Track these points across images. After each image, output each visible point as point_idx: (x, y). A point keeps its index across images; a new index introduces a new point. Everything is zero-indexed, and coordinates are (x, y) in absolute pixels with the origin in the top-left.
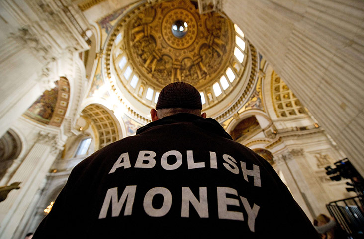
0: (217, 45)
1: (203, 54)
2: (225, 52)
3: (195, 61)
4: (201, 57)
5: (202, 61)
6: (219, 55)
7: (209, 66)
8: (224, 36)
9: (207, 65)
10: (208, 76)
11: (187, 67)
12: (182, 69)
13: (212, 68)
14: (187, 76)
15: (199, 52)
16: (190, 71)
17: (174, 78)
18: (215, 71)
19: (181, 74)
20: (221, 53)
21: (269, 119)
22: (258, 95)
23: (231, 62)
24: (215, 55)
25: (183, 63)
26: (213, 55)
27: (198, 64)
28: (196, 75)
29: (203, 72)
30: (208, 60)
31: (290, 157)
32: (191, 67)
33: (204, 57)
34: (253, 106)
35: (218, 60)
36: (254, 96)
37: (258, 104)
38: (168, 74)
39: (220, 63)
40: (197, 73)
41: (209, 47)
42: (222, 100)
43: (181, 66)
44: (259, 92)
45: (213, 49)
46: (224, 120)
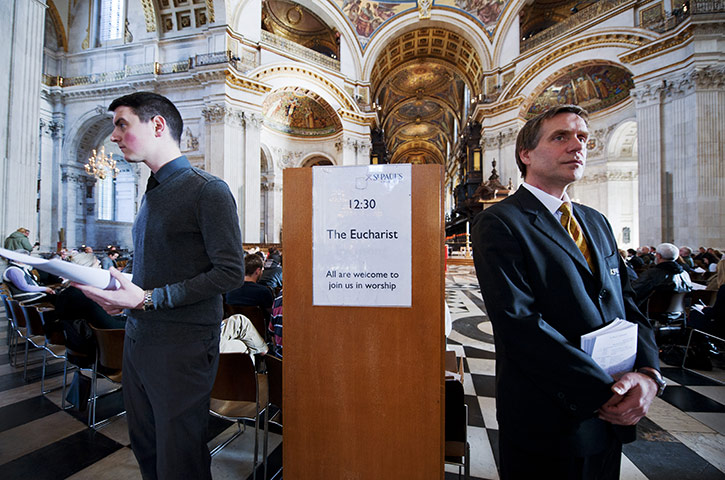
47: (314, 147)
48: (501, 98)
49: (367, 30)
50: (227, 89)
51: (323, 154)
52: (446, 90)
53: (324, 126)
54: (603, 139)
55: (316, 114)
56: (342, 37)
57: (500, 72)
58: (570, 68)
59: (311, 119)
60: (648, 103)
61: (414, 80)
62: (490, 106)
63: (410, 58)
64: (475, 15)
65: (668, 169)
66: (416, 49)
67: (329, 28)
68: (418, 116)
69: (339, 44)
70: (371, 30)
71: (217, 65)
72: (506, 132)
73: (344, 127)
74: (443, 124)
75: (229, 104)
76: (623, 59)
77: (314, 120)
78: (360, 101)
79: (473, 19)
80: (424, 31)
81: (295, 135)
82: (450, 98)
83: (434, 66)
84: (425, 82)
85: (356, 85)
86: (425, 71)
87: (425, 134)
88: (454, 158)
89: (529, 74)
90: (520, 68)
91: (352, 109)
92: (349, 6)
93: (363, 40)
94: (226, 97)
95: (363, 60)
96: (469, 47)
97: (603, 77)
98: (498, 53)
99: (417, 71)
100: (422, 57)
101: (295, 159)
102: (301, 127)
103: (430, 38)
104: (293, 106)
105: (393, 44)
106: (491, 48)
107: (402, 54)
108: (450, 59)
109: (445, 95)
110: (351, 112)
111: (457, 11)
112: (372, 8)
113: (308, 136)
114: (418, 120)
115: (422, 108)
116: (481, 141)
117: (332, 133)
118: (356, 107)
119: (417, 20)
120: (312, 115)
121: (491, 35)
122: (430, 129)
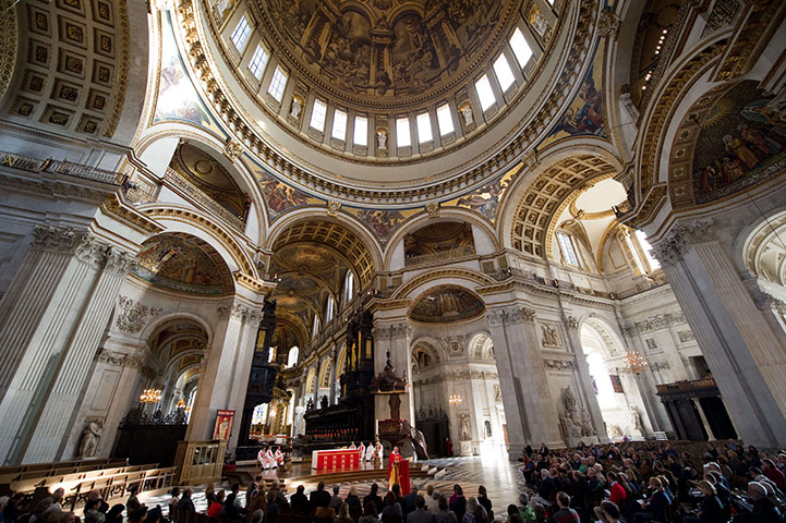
0: (443, 39)
1: (401, 33)
2: (453, 65)
3: (376, 36)
4: (394, 38)
5: (391, 46)
6: (435, 64)
7: (402, 71)
8: (470, 33)
9: (399, 66)
10: (390, 92)
11: (349, 36)
12: (339, 31)
13: (407, 79)
14: (341, 56)
15: (395, 24)
16: (353, 49)
17: (310, 38)
18: (413, 92)
19: (330, 42)
20: (442, 63)
21: (498, 243)
22: (497, 193)
23: (461, 96)
24: (427, 56)
25: (346, 18)
26: (421, 53)
27: (380, 47)
28: (363, 70)
29: (382, 73)
30: (404, 56)
31: (515, 318)
32: (361, 43)
33: (399, 43)
34: (477, 207)
35: (429, 73)
36: (487, 190)
37: (488, 206)
38: (300, 15)
39: (430, 82)
40: (368, 66)
41: (423, 29)
42: (409, 162)
43: (340, 21)
44: (501, 188)
45: (429, 40)
46: (403, 206)
47: (183, 305)
48: (393, 296)
49: (279, 206)
50: (98, 214)
51: (196, 317)
52: (329, 273)
53: (207, 283)
54: (463, 343)
55: (200, 269)
56: (252, 204)
57: (390, 275)
58: (443, 286)
59: (191, 272)
60: (496, 324)
61: (301, 257)
62: (384, 301)
63: (306, 239)
64: (372, 227)
65: (516, 376)
66: (315, 235)
67: (240, 191)
68: (292, 289)
69: (249, 208)
70: (283, 207)
71: (99, 184)
72: (396, 326)
73: (237, 292)
74: (316, 302)
75: (92, 231)
76: (477, 291)
77: (195, 274)
78: (260, 267)
79: (370, 230)
80: (327, 224)
81: (160, 287)
82: (331, 281)
83: (324, 251)
84: (311, 261)
85: (258, 251)
86: (314, 253)
87: (292, 307)
88: (331, 339)
89: (415, 283)
90: (407, 277)
91: (251, 274)
92: (267, 182)
93: (273, 213)
94: (93, 224)
95: (269, 230)
96: (363, 247)
97: (461, 297)
98: (388, 260)
99: (306, 251)
100: (318, 242)
101: (149, 316)
102: (173, 279)
103: (331, 230)
104: (173, 252)
105: (298, 225)
106: (383, 256)
107: (302, 234)
108: (342, 251)
109: (326, 278)
110: (249, 277)
111: (359, 220)
112: (287, 191)
113: (180, 291)
114: (292, 292)
115: (298, 282)
116: (373, 330)
117: (216, 294)
118: (256, 272)
119: (325, 215)
120: (195, 269)
121: (383, 246)
122: (299, 303)
